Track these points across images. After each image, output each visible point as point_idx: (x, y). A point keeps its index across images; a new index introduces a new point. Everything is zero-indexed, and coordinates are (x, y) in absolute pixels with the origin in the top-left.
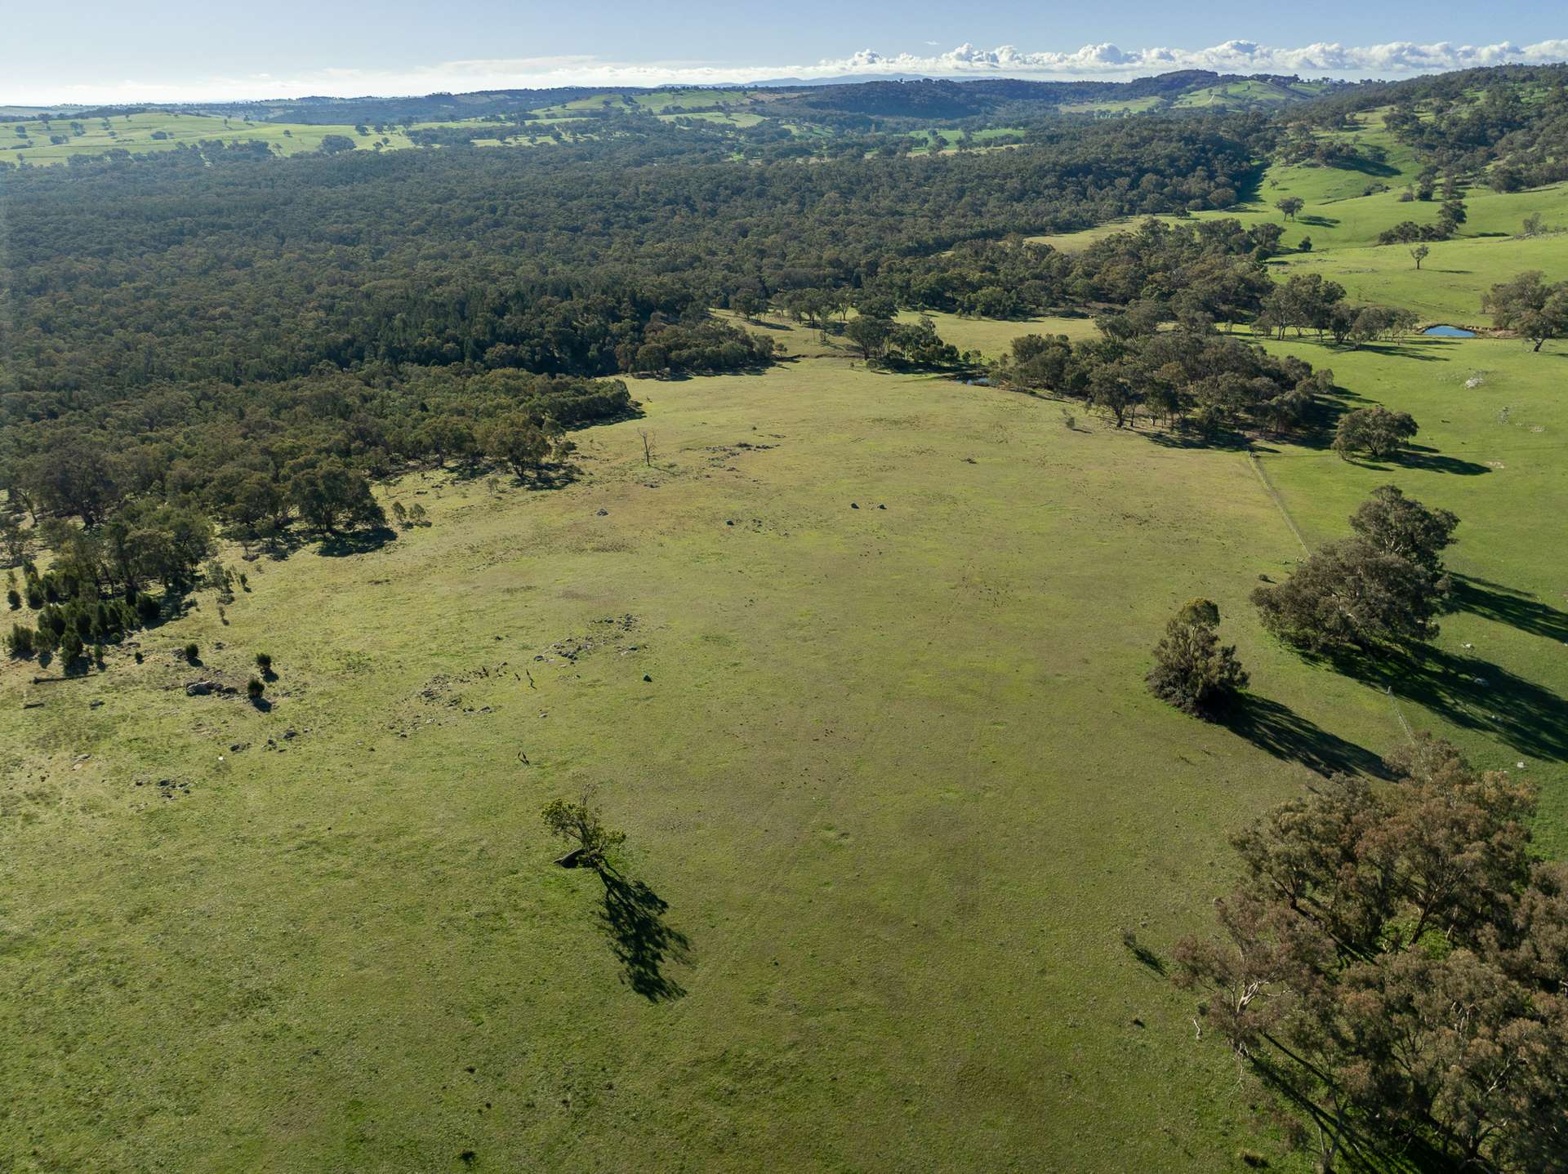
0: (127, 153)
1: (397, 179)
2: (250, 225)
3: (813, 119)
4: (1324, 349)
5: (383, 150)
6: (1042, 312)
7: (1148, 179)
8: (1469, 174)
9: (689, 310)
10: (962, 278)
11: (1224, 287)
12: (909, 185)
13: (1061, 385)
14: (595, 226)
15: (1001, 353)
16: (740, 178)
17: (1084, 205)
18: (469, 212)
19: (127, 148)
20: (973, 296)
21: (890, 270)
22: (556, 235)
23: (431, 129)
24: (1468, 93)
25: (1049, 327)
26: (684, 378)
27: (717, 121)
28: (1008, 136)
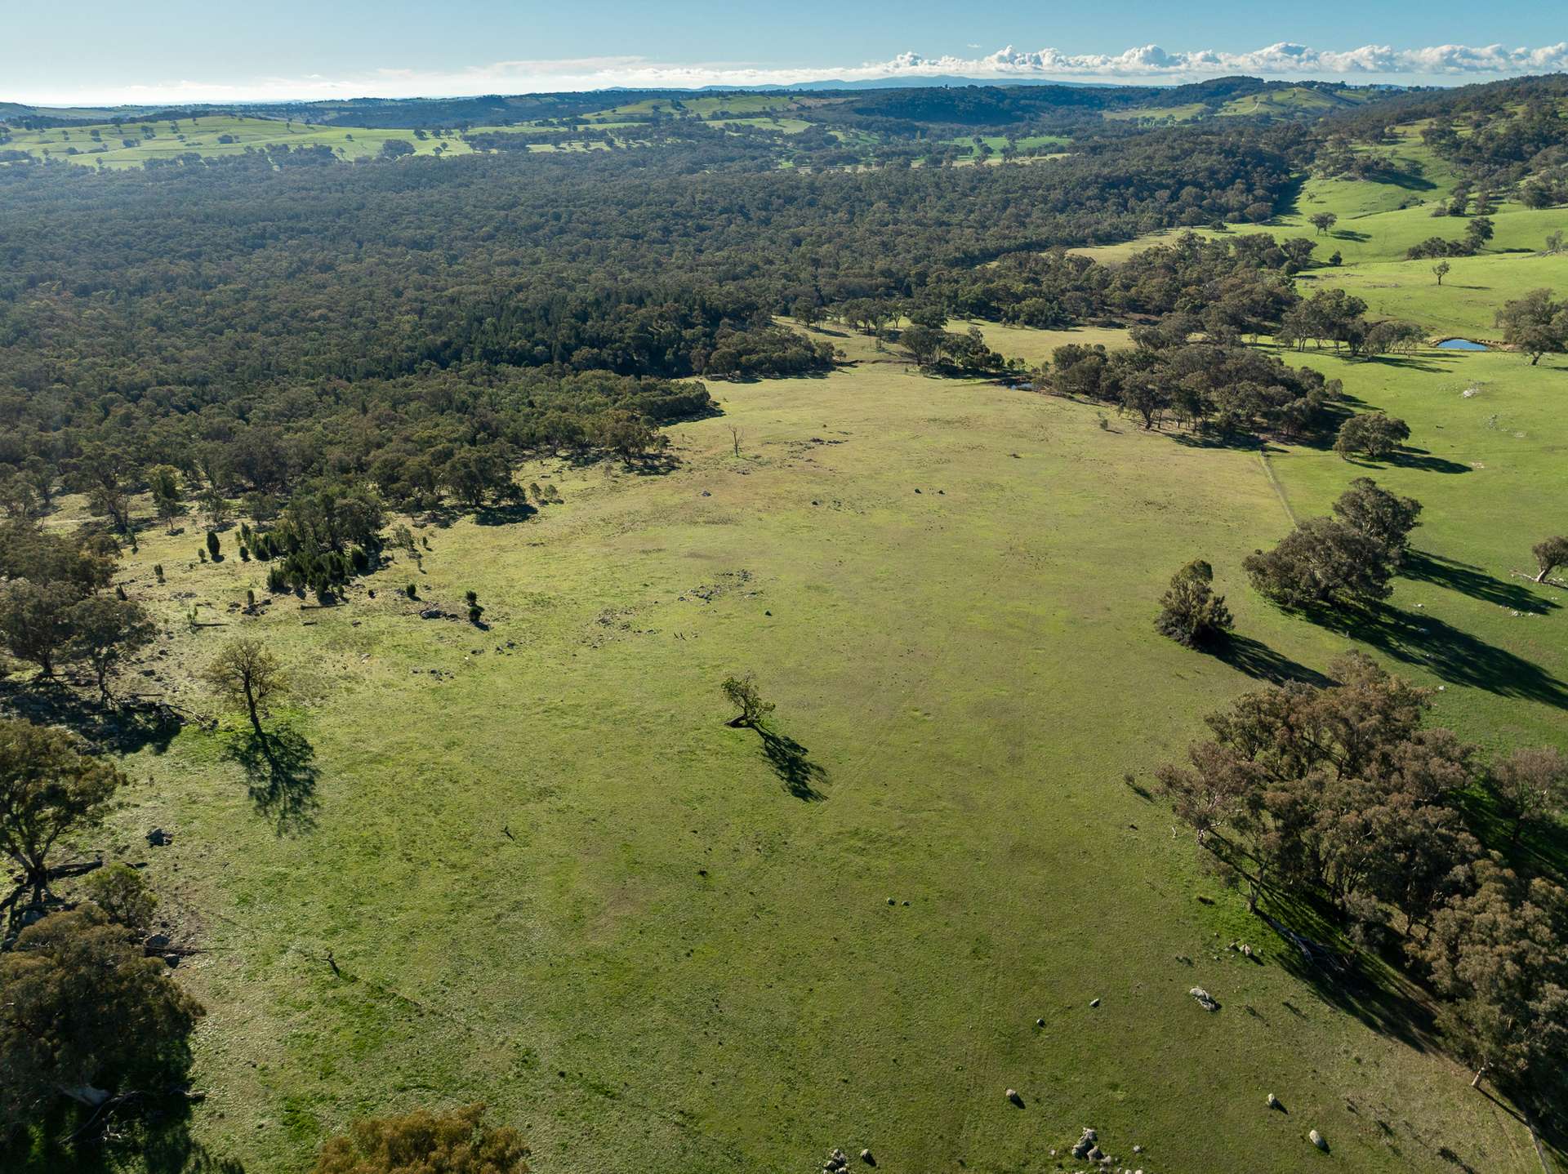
0: (199, 157)
1: (460, 185)
2: (327, 229)
3: (859, 126)
4: (1340, 361)
5: (444, 155)
6: (1082, 322)
7: (1188, 192)
8: (1503, 189)
9: (755, 318)
10: (1007, 289)
11: (1252, 300)
12: (956, 196)
13: (1097, 390)
14: (654, 234)
15: (1043, 360)
16: (792, 187)
17: (1127, 217)
18: (536, 219)
19: (198, 152)
20: (1017, 307)
21: (939, 280)
22: (619, 242)
23: (487, 134)
24: (1509, 107)
25: (1088, 337)
26: (755, 381)
27: (764, 127)
28: (1053, 144)
